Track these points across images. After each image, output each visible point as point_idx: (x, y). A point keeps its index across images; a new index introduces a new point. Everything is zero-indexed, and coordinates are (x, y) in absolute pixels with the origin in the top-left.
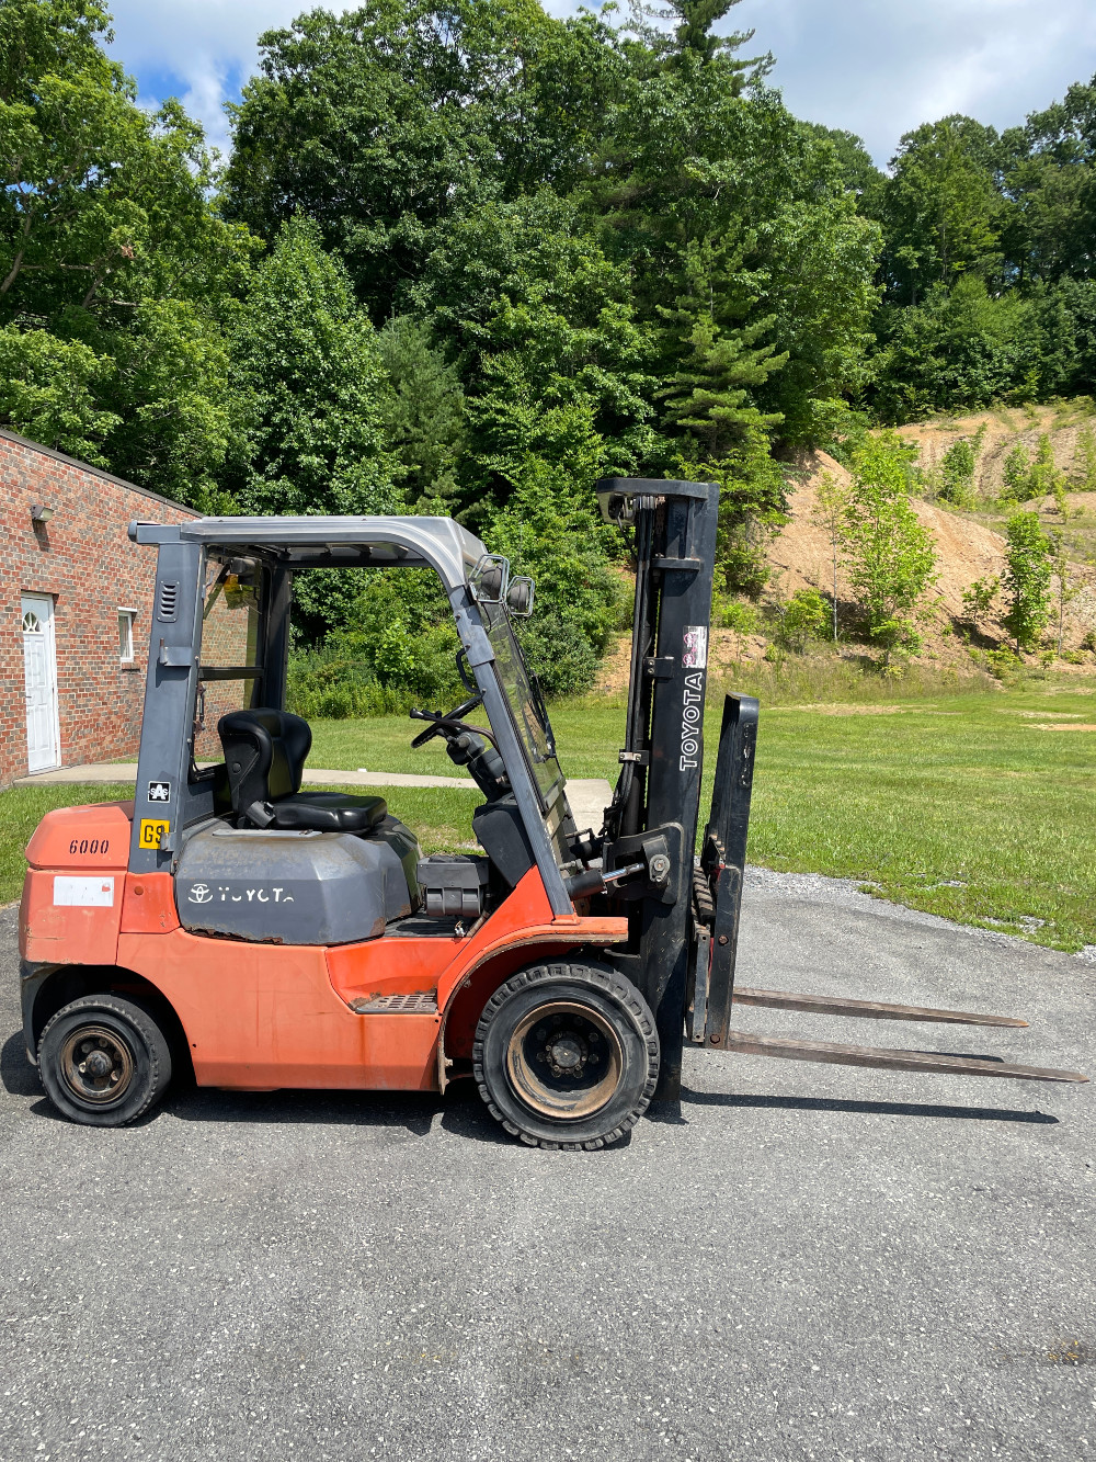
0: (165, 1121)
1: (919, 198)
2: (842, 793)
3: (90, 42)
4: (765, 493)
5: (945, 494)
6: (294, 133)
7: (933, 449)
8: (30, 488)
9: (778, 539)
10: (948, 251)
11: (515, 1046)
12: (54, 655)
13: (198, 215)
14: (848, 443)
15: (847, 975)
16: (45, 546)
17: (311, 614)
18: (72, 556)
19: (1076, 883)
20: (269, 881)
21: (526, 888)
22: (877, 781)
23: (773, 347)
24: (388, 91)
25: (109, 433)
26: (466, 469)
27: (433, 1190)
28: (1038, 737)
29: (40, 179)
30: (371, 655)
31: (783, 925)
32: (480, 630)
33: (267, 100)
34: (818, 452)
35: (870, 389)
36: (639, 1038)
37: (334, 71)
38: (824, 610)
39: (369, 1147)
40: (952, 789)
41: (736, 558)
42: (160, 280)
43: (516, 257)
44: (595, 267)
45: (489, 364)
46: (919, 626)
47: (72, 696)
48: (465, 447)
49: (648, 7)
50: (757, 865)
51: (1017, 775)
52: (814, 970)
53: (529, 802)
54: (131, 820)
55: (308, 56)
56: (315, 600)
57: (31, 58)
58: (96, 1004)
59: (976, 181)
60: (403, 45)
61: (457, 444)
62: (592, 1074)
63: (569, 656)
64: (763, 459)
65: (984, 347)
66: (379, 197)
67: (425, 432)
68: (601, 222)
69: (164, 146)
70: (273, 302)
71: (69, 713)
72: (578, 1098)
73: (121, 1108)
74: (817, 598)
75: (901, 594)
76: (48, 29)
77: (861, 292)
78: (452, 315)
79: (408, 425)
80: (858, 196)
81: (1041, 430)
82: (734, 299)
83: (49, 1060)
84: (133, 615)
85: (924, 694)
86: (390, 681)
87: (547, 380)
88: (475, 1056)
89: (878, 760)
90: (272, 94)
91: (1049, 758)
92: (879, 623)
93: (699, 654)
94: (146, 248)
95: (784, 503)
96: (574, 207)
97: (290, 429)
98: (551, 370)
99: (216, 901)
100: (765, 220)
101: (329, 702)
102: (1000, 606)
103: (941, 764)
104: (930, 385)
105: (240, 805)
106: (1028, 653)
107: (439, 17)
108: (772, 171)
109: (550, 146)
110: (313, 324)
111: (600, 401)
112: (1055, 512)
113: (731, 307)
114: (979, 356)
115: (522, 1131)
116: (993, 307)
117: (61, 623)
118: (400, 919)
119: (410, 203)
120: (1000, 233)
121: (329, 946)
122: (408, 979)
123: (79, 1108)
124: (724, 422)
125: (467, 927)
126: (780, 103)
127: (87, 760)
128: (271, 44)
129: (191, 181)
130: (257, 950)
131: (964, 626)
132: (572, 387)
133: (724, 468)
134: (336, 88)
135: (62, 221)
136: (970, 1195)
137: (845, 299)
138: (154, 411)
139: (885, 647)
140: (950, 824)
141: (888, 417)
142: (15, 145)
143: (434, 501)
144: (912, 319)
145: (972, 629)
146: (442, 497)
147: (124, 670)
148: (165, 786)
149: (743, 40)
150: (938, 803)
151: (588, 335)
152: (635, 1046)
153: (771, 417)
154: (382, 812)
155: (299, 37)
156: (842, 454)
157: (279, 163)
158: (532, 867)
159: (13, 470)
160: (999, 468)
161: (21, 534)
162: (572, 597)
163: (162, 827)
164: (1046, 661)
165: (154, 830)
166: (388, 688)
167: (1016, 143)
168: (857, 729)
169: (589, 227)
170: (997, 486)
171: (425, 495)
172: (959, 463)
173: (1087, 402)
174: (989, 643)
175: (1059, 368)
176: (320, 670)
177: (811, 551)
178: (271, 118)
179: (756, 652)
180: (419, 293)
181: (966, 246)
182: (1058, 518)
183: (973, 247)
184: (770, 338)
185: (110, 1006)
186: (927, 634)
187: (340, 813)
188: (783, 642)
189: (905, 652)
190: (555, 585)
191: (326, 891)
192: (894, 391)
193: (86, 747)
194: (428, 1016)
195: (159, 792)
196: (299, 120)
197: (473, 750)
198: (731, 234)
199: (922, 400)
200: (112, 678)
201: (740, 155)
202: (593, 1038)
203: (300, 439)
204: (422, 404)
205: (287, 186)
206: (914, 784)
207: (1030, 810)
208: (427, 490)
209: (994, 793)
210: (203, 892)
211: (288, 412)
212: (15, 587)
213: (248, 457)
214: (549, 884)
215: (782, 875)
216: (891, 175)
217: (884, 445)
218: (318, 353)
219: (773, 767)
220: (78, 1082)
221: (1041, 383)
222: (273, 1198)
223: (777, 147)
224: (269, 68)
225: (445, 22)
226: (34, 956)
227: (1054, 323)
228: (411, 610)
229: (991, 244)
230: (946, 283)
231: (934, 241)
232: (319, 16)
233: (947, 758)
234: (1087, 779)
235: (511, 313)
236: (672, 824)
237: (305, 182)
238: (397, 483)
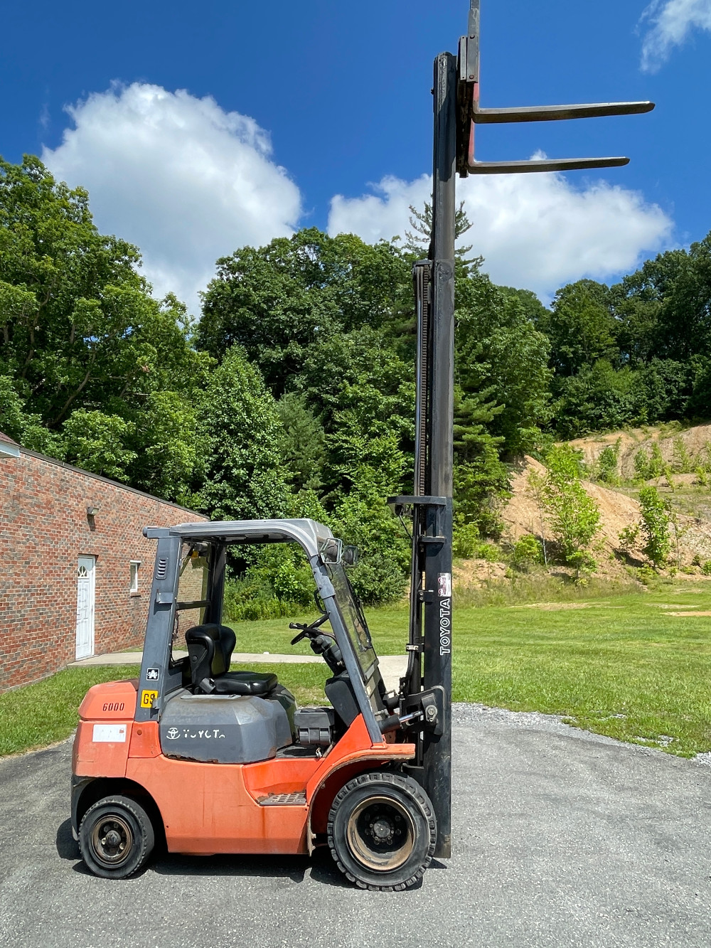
0: (150, 874)
1: (569, 322)
2: (553, 660)
3: (130, 268)
4: (498, 481)
5: (602, 477)
6: (234, 305)
7: (592, 452)
8: (87, 498)
9: (507, 506)
10: (588, 347)
11: (352, 824)
12: (94, 590)
13: (182, 348)
14: (543, 450)
15: (554, 776)
16: (93, 529)
17: (238, 558)
18: (107, 533)
19: (692, 713)
20: (212, 726)
21: (356, 726)
22: (573, 652)
23: (495, 402)
24: (282, 283)
25: (130, 462)
26: (326, 473)
27: (305, 917)
28: (670, 621)
29: (101, 335)
30: (272, 582)
31: (516, 746)
32: (326, 578)
33: (220, 290)
34: (526, 456)
35: (553, 421)
36: (424, 819)
37: (254, 275)
38: (538, 547)
39: (267, 890)
40: (618, 655)
41: (484, 518)
42: (161, 382)
43: (351, 361)
44: (395, 364)
45: (338, 416)
46: (594, 555)
47: (102, 613)
48: (325, 461)
49: (416, 237)
50: (501, 708)
51: (658, 645)
52: (534, 774)
53: (356, 676)
54: (137, 691)
55: (241, 269)
56: (240, 550)
57: (99, 277)
58: (113, 801)
59: (599, 312)
60: (290, 261)
61: (321, 459)
62: (397, 842)
63: (389, 578)
64: (495, 462)
65: (614, 396)
66: (278, 334)
67: (303, 454)
68: (397, 341)
69: (166, 316)
70: (221, 389)
71: (100, 623)
72: (389, 857)
73: (125, 867)
74: (533, 540)
75: (582, 536)
76: (109, 263)
77: (541, 371)
78: (317, 391)
79: (294, 451)
80: (536, 321)
81: (652, 440)
82: (472, 377)
83: (86, 837)
84: (139, 564)
85: (602, 595)
86: (284, 597)
87: (371, 424)
88: (329, 832)
89: (575, 638)
90: (222, 287)
91: (677, 634)
92: (571, 554)
94: (155, 366)
95: (509, 486)
96: (382, 335)
97: (228, 455)
98: (373, 418)
99: (182, 738)
100: (486, 337)
101: (248, 610)
102: (641, 541)
103: (613, 640)
104: (587, 417)
105: (196, 681)
106: (661, 569)
107: (308, 247)
108: (487, 313)
109: (368, 305)
110: (242, 400)
111: (401, 433)
112: (667, 485)
113: (471, 382)
114: (612, 401)
115: (357, 879)
116: (617, 375)
117: (99, 571)
118: (285, 747)
119: (294, 337)
120: (616, 337)
121: (245, 764)
122: (290, 784)
123: (101, 867)
124: (471, 442)
125: (323, 751)
126: (488, 280)
127: (109, 651)
128: (223, 264)
129: (179, 332)
130: (204, 767)
131: (622, 554)
132: (385, 427)
133: (473, 467)
134: (255, 283)
135: (111, 354)
136: (624, 915)
137: (533, 375)
138: (155, 450)
139: (576, 568)
140: (617, 678)
141: (564, 436)
142: (90, 319)
143: (308, 492)
144: (572, 383)
145: (626, 555)
146: (313, 489)
147: (132, 597)
148: (156, 671)
149: (467, 250)
150: (610, 664)
151: (392, 399)
152: (421, 823)
153: (497, 438)
154: (274, 683)
155: (237, 260)
156: (541, 457)
157: (225, 320)
158: (359, 714)
159: (79, 488)
160: (631, 461)
161: (80, 523)
162: (390, 543)
163: (154, 695)
164: (672, 573)
165: (149, 697)
166: (283, 601)
167: (619, 293)
168: (562, 618)
169: (390, 344)
170: (632, 472)
171: (304, 489)
172: (608, 459)
173: (677, 424)
174: (637, 563)
175: (658, 406)
176: (243, 591)
177: (527, 512)
178: (222, 298)
179: (500, 573)
180: (299, 381)
181: (598, 345)
182: (668, 489)
183: (602, 345)
184: (493, 396)
185: (121, 803)
186: (600, 559)
187: (251, 684)
188: (516, 566)
189: (587, 570)
190: (379, 537)
191: (243, 730)
192: (566, 421)
193: (108, 643)
194: (301, 806)
195: (153, 674)
196: (236, 299)
197: (325, 645)
198: (468, 345)
199: (583, 426)
200: (125, 601)
201: (469, 306)
202: (397, 819)
203: (234, 460)
204: (301, 439)
205: (229, 331)
206: (596, 652)
207: (666, 668)
208: (304, 485)
209: (643, 657)
210: (175, 733)
211: (227, 446)
212: (75, 552)
213: (204, 471)
214: (368, 723)
215: (517, 713)
216: (553, 310)
217: (563, 452)
218: (244, 415)
219: (512, 644)
220: (101, 850)
221: (649, 414)
222: (211, 923)
223: (489, 301)
224: (222, 275)
225: (312, 249)
226: (80, 773)
227: (652, 382)
228: (295, 554)
229: (611, 343)
230: (589, 364)
231: (580, 342)
232: (247, 250)
233: (616, 636)
234: (700, 647)
235: (350, 389)
236: (437, 687)
237: (238, 328)
238: (287, 482)
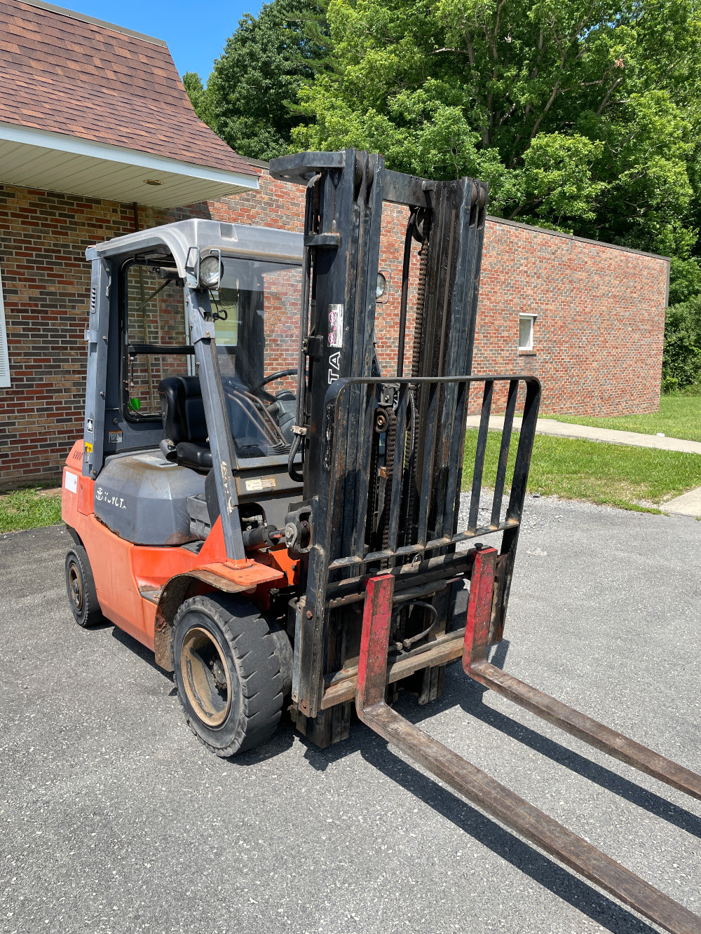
20: (120, 493)
53: (217, 461)
58: (73, 551)
84: (535, 318)
93: (338, 332)
99: (103, 501)
121: (135, 544)
123: (74, 610)
130: (110, 537)
147: (521, 356)
148: (92, 422)
158: (219, 514)
163: (90, 448)
185: (76, 554)
191: (139, 506)
195: (90, 425)
200: (511, 360)
210: (100, 494)
214: (225, 531)
220: (73, 594)
